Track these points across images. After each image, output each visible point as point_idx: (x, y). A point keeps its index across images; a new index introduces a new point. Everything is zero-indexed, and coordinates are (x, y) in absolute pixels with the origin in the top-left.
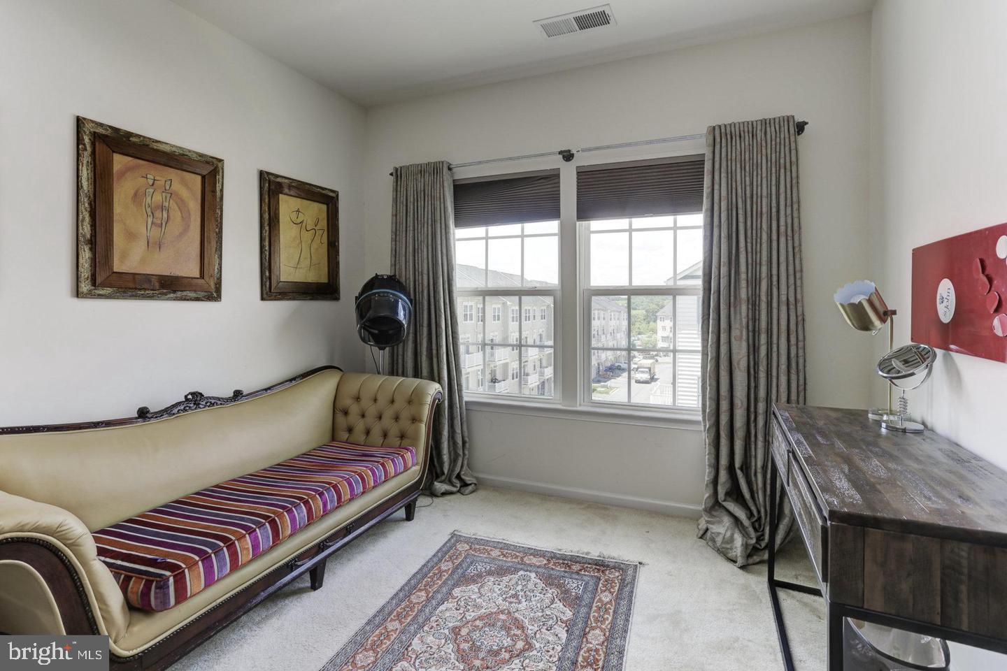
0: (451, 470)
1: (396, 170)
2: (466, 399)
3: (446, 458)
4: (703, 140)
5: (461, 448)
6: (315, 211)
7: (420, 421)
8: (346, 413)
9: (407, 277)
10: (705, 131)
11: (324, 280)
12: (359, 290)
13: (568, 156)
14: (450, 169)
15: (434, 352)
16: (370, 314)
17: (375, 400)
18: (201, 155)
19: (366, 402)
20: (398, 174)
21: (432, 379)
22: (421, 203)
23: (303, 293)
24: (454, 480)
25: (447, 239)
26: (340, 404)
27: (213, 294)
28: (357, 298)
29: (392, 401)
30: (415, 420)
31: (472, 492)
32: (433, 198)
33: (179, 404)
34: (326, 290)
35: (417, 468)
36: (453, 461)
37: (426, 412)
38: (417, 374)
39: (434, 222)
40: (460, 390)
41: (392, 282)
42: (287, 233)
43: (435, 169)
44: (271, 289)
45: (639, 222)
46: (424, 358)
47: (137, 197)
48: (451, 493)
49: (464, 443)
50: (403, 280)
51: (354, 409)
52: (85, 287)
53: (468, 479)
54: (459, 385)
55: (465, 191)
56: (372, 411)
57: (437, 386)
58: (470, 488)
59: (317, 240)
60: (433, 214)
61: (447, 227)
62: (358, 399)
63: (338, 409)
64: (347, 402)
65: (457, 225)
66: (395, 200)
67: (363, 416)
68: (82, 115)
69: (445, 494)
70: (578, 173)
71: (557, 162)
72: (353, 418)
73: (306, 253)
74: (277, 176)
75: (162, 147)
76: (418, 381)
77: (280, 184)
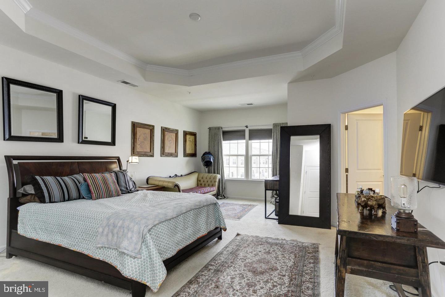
0: (222, 194)
1: (210, 128)
2: (225, 179)
3: (221, 191)
4: (272, 126)
5: (224, 189)
6: (192, 138)
7: (216, 182)
8: (200, 181)
9: (212, 152)
10: (272, 124)
11: (194, 153)
12: (202, 155)
13: (247, 127)
14: (222, 128)
15: (218, 168)
16: (206, 160)
17: (206, 178)
18: (176, 130)
19: (204, 179)
20: (210, 129)
21: (218, 174)
22: (215, 136)
23: (191, 156)
24: (223, 196)
25: (221, 144)
26: (199, 179)
27: (177, 156)
28: (202, 157)
29: (210, 178)
30: (215, 182)
31: (227, 199)
32: (218, 135)
33: (174, 176)
34: (194, 155)
35: (216, 191)
36: (222, 192)
37: (217, 180)
38: (214, 173)
39: (218, 140)
40: (224, 177)
41: (209, 153)
42: (188, 143)
43: (219, 128)
44: (185, 155)
45: (262, 141)
46: (216, 170)
47: (168, 139)
48: (222, 199)
49: (225, 189)
50: (211, 152)
51: (202, 180)
52: (162, 155)
53: (226, 196)
54: (224, 176)
55: (225, 133)
56: (206, 180)
57: (219, 175)
58: (226, 198)
59: (193, 144)
60: (218, 138)
61: (221, 141)
62: (203, 178)
63: (198, 180)
64: (200, 179)
65: (223, 140)
66: (209, 135)
67: (204, 181)
68: (162, 126)
69: (220, 199)
70: (249, 130)
71: (245, 128)
72: (202, 182)
73: (191, 147)
74: (186, 131)
75: (171, 129)
76: (215, 174)
77: (187, 133)
